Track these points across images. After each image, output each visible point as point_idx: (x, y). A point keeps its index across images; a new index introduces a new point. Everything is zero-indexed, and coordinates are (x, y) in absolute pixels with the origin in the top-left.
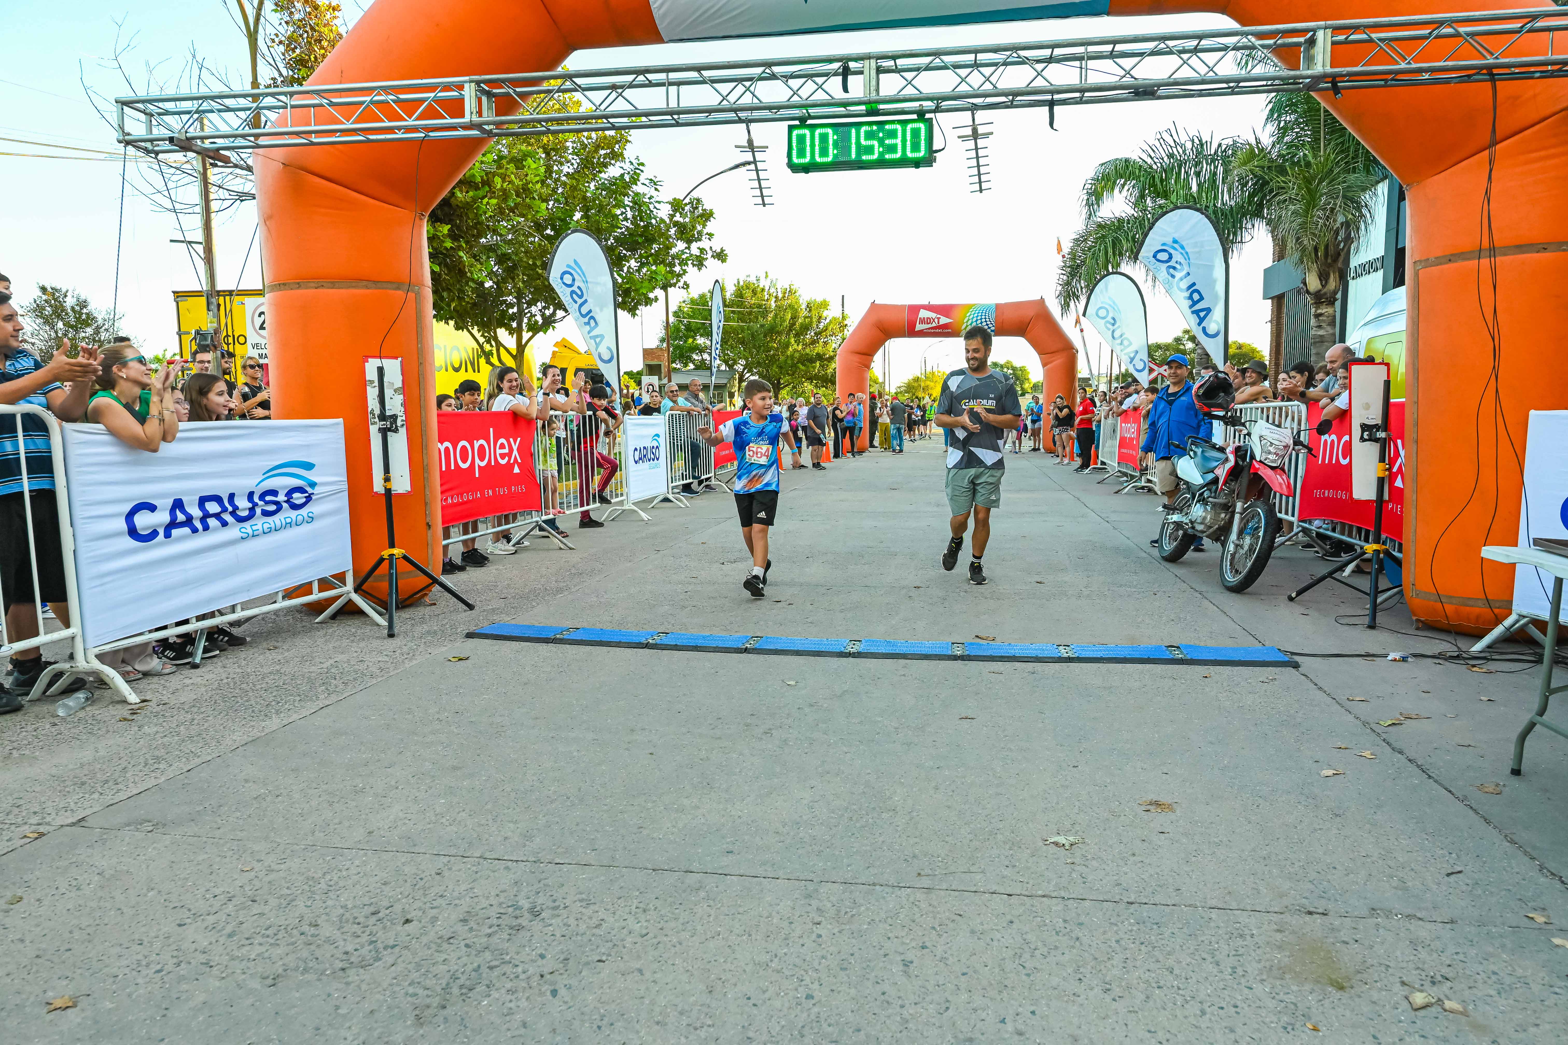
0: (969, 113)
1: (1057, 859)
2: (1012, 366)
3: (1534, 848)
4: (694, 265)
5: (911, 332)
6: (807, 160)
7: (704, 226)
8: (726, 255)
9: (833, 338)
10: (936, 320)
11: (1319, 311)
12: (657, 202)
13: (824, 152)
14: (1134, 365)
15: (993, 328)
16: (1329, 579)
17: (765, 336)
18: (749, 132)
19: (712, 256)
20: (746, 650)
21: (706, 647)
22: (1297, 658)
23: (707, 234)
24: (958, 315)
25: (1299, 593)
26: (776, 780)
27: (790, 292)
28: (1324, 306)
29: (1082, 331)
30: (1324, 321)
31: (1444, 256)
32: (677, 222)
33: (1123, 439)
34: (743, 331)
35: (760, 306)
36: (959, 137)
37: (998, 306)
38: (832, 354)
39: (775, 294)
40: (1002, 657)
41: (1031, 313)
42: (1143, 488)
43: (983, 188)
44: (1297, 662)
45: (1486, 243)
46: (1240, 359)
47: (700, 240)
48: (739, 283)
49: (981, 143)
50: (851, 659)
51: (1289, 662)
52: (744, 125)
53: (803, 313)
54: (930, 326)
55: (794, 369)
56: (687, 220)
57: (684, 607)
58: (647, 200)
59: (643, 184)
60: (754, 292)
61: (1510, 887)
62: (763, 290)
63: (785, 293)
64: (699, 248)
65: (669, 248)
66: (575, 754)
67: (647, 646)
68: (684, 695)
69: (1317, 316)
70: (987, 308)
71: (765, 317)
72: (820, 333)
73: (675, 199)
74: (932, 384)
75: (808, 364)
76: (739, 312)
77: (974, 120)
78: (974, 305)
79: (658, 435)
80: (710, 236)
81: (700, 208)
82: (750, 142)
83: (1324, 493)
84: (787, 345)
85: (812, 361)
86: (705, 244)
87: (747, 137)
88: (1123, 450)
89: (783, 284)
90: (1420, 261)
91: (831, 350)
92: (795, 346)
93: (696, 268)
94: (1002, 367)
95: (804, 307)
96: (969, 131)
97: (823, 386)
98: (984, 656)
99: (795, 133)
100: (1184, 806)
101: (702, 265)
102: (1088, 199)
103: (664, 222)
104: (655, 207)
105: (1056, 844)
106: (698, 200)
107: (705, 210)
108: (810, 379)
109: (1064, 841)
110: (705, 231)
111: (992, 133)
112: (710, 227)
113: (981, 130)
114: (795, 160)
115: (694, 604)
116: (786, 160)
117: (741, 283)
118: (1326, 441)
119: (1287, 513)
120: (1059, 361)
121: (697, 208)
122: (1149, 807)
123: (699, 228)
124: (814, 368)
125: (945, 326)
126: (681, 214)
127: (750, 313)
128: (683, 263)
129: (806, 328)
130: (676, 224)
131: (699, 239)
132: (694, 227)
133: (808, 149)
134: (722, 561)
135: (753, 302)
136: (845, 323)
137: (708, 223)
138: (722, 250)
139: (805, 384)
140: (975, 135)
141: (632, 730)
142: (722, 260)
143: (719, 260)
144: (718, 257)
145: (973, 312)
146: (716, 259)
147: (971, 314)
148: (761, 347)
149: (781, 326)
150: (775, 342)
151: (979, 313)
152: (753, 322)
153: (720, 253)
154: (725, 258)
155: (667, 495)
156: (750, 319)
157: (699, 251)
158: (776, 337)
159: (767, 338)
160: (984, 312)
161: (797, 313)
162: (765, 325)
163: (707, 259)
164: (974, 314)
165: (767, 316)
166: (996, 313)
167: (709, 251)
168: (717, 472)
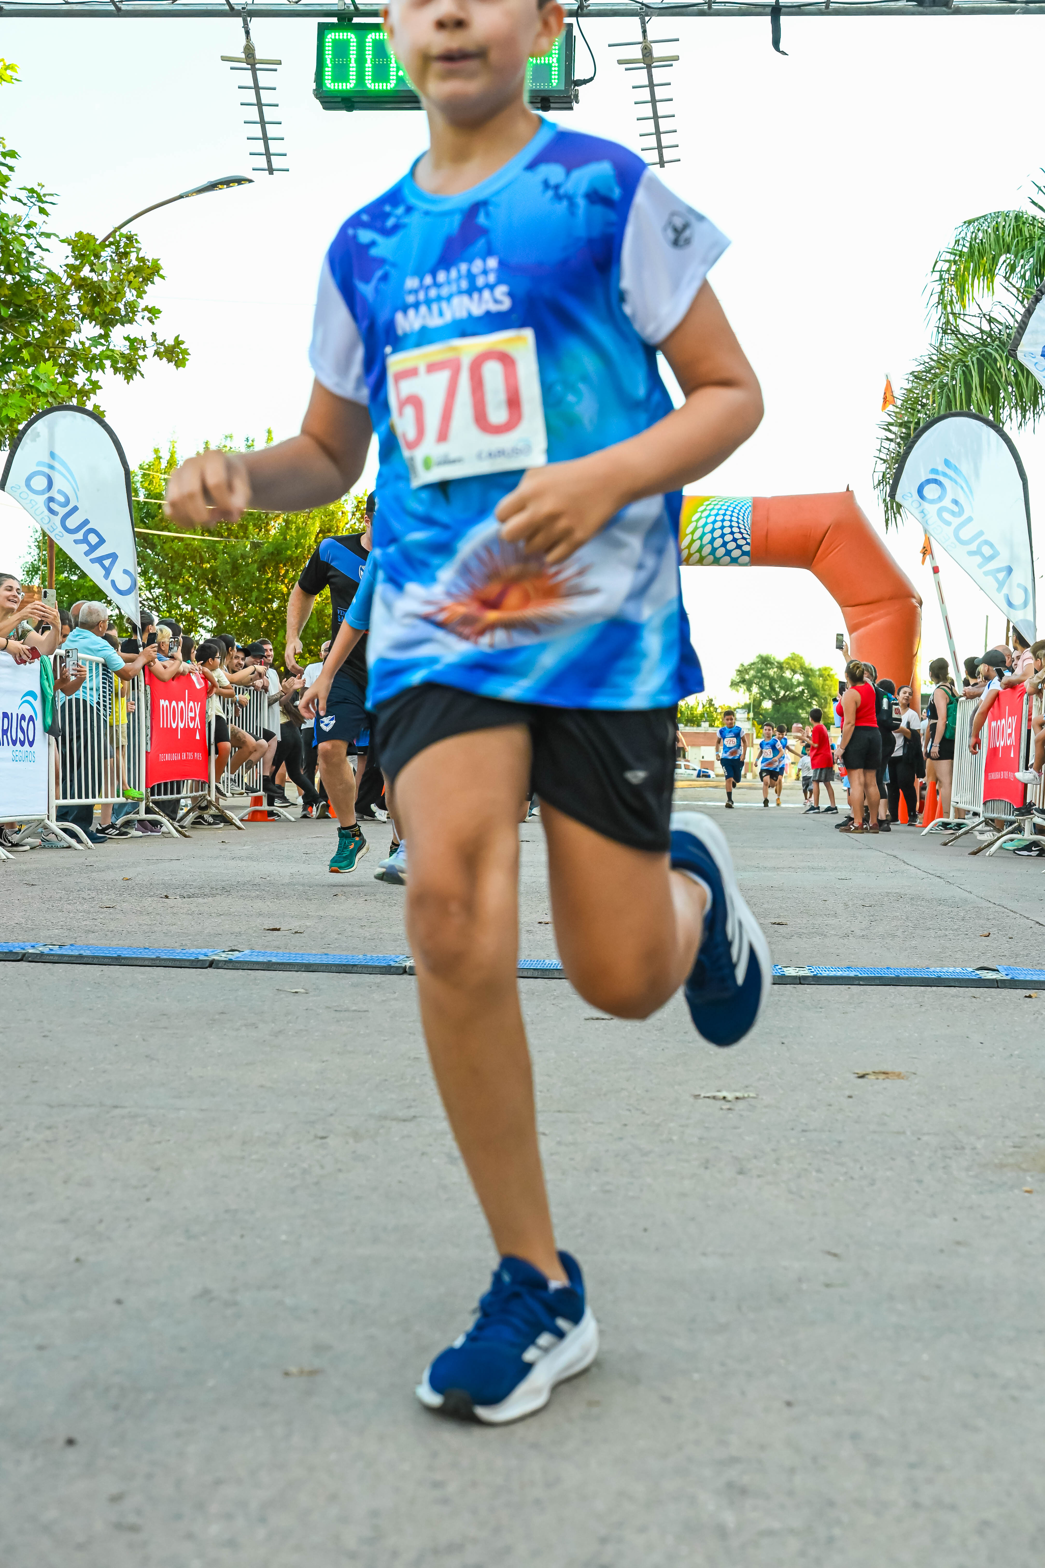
0: (636, 20)
2: (802, 667)
4: (116, 370)
6: (350, 85)
7: (140, 293)
8: (185, 352)
12: (42, 234)
13: (381, 73)
15: (747, 548)
17: (262, 569)
18: (247, 33)
19: (157, 353)
23: (146, 309)
29: (936, 570)
32: (85, 279)
33: (993, 752)
36: (620, 62)
37: (757, 503)
41: (827, 519)
43: (666, 159)
47: (131, 321)
49: (659, 75)
52: (240, 20)
56: (106, 277)
58: (23, 230)
59: (15, 199)
64: (127, 338)
65: (64, 332)
70: (733, 504)
73: (80, 235)
77: (644, 32)
78: (707, 499)
79: (33, 694)
80: (153, 313)
81: (133, 256)
82: (249, 51)
86: (140, 329)
87: (243, 42)
88: (994, 776)
93: (120, 377)
94: (781, 667)
96: (636, 52)
99: (331, 37)
101: (135, 370)
102: (942, 292)
103: (57, 279)
104: (39, 246)
106: (130, 238)
107: (142, 260)
109: (726, 1096)
110: (142, 303)
111: (676, 58)
112: (154, 295)
113: (658, 51)
114: (330, 85)
116: (314, 86)
120: (884, 620)
121: (126, 254)
123: (130, 295)
126: (92, 264)
128: (93, 366)
130: (81, 284)
131: (128, 320)
132: (118, 294)
133: (353, 65)
137: (149, 288)
138: (178, 343)
140: (648, 60)
142: (176, 362)
143: (169, 361)
144: (169, 356)
145: (706, 513)
146: (165, 359)
147: (700, 518)
148: (251, 590)
149: (296, 547)
150: (283, 582)
151: (717, 514)
152: (237, 538)
153: (174, 347)
154: (184, 358)
155: (47, 821)
156: (228, 529)
157: (127, 343)
158: (287, 571)
159: (265, 572)
160: (729, 513)
161: (331, 520)
162: (263, 544)
163: (144, 358)
164: (707, 517)
165: (267, 524)
166: (754, 516)
167: (150, 343)
168: (153, 794)
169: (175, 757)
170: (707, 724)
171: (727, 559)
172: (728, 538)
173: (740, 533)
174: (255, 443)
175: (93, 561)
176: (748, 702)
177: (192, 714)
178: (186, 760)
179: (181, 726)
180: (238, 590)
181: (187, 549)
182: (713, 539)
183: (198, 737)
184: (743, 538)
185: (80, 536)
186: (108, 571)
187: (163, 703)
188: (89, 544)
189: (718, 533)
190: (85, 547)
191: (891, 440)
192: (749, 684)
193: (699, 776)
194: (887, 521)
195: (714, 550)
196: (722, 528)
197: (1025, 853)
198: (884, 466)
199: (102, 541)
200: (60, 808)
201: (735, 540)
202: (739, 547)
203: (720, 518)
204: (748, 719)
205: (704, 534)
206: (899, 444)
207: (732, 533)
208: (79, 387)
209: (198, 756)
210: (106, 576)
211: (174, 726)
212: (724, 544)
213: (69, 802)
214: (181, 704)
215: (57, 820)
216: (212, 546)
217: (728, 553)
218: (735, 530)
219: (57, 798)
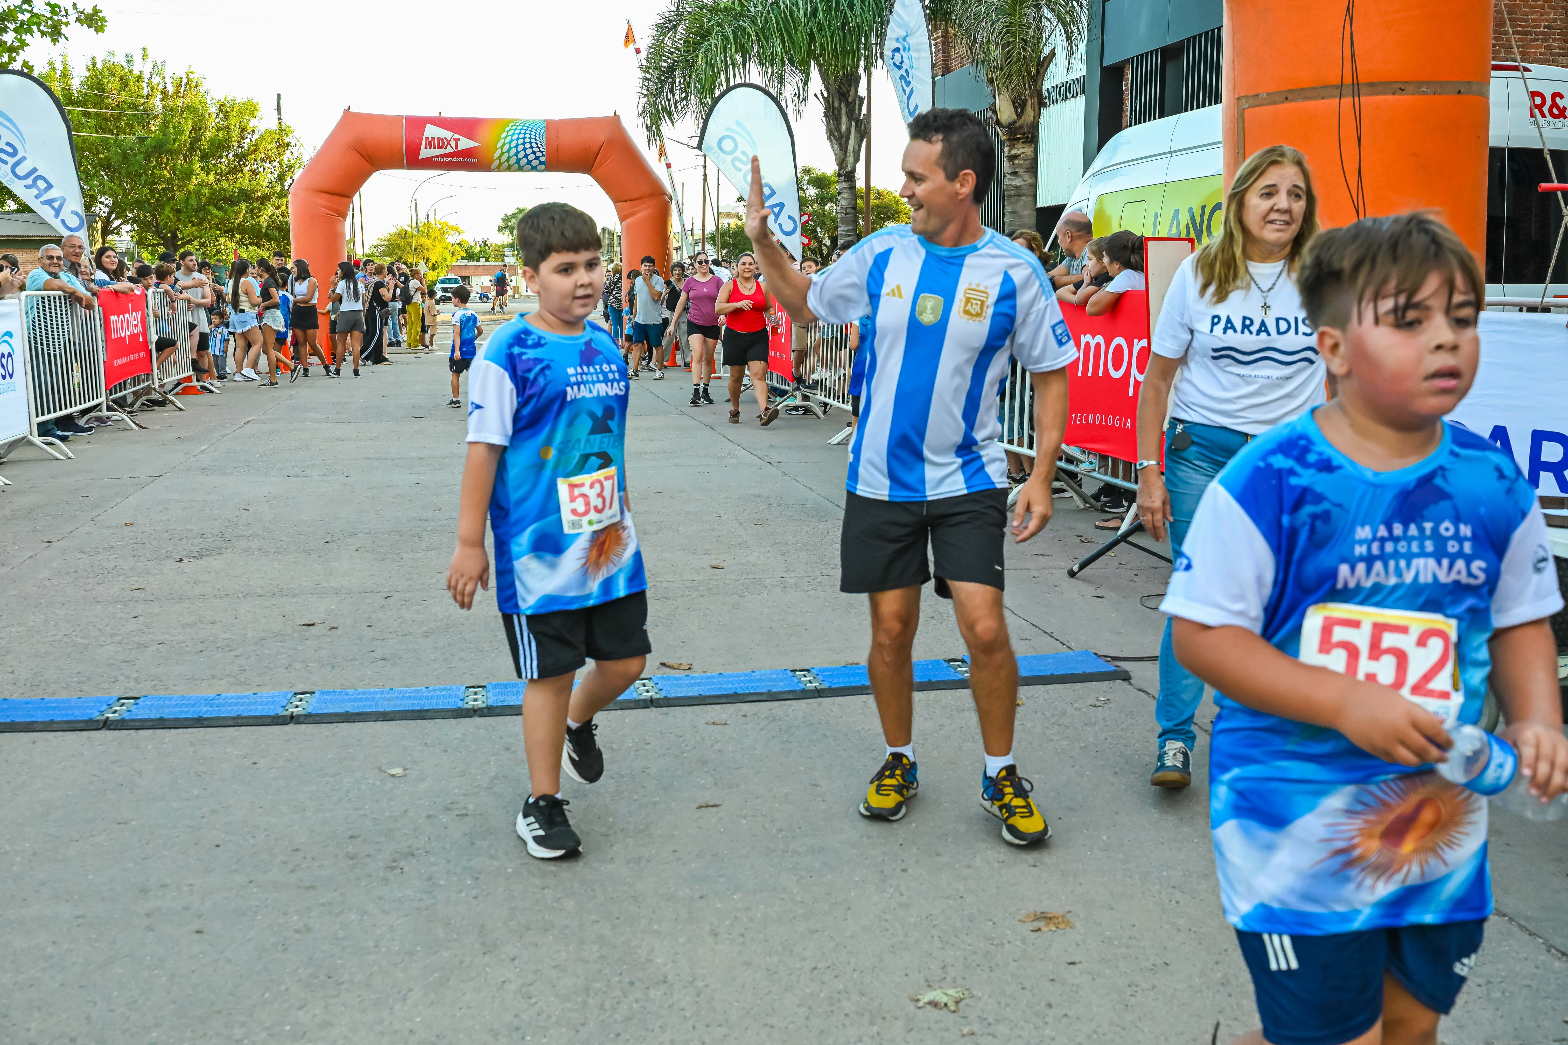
1: (947, 1030)
3: (1528, 919)
4: (43, 33)
5: (413, 161)
8: (103, 20)
9: (267, 165)
10: (453, 143)
11: (1014, 152)
14: (780, 225)
15: (543, 159)
16: (1123, 544)
17: (147, 157)
19: (78, 20)
20: (293, 719)
21: (218, 718)
22: (1125, 666)
24: (487, 135)
25: (1082, 566)
26: (446, 954)
27: (188, 85)
28: (1019, 145)
29: (669, 166)
30: (1020, 165)
31: (1280, 92)
34: (107, 148)
35: (134, 106)
37: (549, 124)
38: (267, 191)
39: (161, 87)
40: (718, 696)
41: (602, 136)
42: (796, 408)
44: (1127, 672)
45: (1348, 78)
46: (879, 214)
48: (94, 65)
50: (478, 720)
51: (1115, 672)
53: (213, 121)
54: (442, 151)
55: (201, 214)
57: (142, 646)
60: (124, 82)
61: (1528, 982)
62: (139, 79)
63: (179, 86)
66: (50, 950)
67: (107, 725)
68: (213, 811)
69: (1012, 158)
70: (531, 125)
71: (145, 125)
72: (245, 156)
74: (428, 242)
75: (226, 206)
76: (98, 114)
78: (512, 121)
79: (9, 334)
83: (1087, 419)
84: (188, 175)
85: (233, 201)
89: (174, 70)
90: (1247, 97)
91: (266, 184)
92: (203, 176)
93: (47, 40)
95: (213, 110)
97: (252, 244)
98: (691, 698)
100: (1081, 915)
101: (60, 34)
105: (934, 1004)
108: (230, 232)
109: (944, 999)
115: (161, 638)
117: (99, 65)
118: (1088, 344)
119: (1020, 444)
120: (644, 212)
122: (1037, 924)
124: (237, 213)
125: (467, 153)
127: (119, 118)
128: (22, 28)
129: (219, 147)
134: (178, 557)
135: (122, 98)
136: (287, 140)
138: (96, 11)
139: (222, 240)
141: (144, 891)
142: (96, 28)
143: (90, 27)
144: (89, 22)
145: (511, 133)
146: (85, 25)
147: (507, 136)
148: (140, 175)
149: (174, 141)
150: (165, 168)
151: (520, 133)
152: (125, 133)
153: (93, 15)
154: (102, 25)
155: (30, 437)
156: (118, 127)
157: (49, 8)
158: (168, 160)
159: (150, 162)
160: (528, 132)
161: (202, 121)
162: (146, 139)
163: (67, 24)
164: (512, 135)
165: (149, 123)
166: (547, 134)
167: (71, 11)
168: (111, 394)
169: (125, 360)
170: (484, 260)
171: (529, 166)
172: (529, 151)
173: (538, 147)
174: (134, 59)
175: (43, 203)
176: (511, 241)
177: (135, 322)
178: (134, 360)
179: (128, 333)
180: (128, 174)
181: (85, 143)
182: (518, 152)
183: (141, 340)
184: (540, 151)
185: (29, 181)
186: (57, 212)
187: (113, 318)
188: (38, 189)
189: (521, 148)
190: (35, 192)
191: (650, 80)
192: (511, 229)
193: (481, 298)
194: (649, 141)
195: (518, 160)
196: (524, 143)
197: (795, 413)
198: (645, 99)
199: (50, 186)
200: (39, 425)
201: (534, 153)
202: (537, 158)
203: (522, 136)
204: (514, 255)
205: (510, 148)
206: (656, 83)
207: (532, 147)
208: (9, 44)
209: (143, 354)
210: (57, 216)
211: (123, 335)
212: (526, 156)
213: (47, 417)
214: (127, 316)
215: (39, 436)
216: (105, 142)
217: (529, 162)
218: (534, 145)
219: (37, 416)
